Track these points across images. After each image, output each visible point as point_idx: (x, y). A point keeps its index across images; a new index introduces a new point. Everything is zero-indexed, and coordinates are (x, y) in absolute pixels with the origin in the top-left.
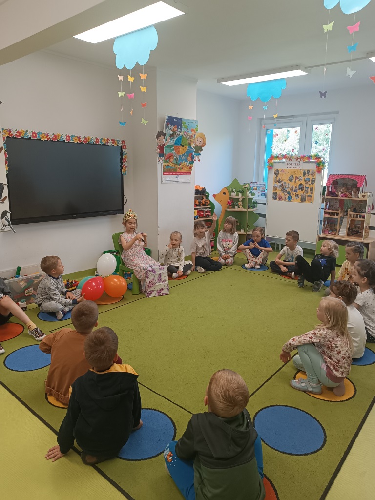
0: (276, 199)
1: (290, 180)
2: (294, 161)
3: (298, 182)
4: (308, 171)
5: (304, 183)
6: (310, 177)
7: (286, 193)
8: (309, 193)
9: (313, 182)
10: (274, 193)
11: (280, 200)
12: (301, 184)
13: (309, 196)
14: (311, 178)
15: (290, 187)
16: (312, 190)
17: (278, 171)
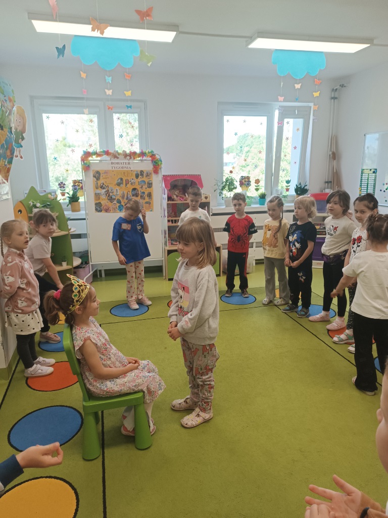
0: (101, 211)
1: (119, 184)
2: (121, 160)
3: (130, 187)
4: (142, 172)
5: (138, 187)
6: (145, 179)
7: (115, 202)
8: (147, 199)
9: (150, 185)
10: (96, 204)
11: (106, 211)
12: (134, 189)
13: (147, 203)
14: (147, 180)
15: (120, 193)
16: (150, 195)
17: (98, 172)
